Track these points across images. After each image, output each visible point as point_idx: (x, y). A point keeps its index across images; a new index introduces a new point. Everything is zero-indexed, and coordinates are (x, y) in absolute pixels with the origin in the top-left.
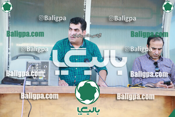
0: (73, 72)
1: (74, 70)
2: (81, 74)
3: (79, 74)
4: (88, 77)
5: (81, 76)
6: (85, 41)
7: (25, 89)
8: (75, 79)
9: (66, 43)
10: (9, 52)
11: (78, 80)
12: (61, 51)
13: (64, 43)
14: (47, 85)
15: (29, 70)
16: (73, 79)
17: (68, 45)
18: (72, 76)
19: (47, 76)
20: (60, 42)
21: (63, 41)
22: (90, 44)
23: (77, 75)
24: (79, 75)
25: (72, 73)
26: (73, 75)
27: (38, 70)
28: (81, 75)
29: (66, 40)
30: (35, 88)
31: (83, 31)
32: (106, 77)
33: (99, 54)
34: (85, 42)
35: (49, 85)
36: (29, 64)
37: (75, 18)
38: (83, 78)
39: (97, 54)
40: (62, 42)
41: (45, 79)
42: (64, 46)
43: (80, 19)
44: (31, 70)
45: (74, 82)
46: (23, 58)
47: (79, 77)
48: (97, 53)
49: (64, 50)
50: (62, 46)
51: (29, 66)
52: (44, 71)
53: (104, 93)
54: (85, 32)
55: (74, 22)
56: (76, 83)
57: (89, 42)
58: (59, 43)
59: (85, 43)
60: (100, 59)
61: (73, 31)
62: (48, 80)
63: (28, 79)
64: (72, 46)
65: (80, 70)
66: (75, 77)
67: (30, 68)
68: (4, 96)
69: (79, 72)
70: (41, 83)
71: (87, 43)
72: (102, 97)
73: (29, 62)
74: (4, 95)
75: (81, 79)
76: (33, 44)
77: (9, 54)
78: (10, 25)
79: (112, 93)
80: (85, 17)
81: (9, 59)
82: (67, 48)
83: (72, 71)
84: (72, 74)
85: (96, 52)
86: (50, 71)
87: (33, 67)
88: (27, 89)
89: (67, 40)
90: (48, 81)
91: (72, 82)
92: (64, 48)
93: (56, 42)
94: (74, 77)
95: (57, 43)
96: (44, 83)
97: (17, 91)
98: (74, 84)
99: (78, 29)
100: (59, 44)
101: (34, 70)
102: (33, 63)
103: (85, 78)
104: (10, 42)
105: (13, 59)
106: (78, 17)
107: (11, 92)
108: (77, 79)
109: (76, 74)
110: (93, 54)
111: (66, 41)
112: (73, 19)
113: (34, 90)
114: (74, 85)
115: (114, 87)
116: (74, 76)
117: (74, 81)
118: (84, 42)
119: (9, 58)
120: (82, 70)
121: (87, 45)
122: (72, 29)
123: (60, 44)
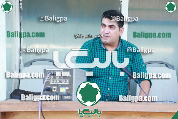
0: (106, 83)
1: (107, 80)
2: (116, 85)
3: (114, 85)
4: (125, 90)
5: (117, 89)
6: (122, 41)
7: (42, 106)
8: (108, 92)
9: (97, 44)
10: (20, 56)
11: (112, 94)
12: (90, 54)
13: (94, 45)
14: (71, 100)
15: (47, 80)
16: (106, 92)
17: (100, 47)
18: (104, 88)
19: (70, 88)
20: (89, 43)
21: (93, 41)
22: (129, 45)
23: (112, 87)
24: (113, 87)
25: (104, 83)
26: (106, 86)
27: (59, 80)
28: (116, 87)
29: (96, 40)
30: (55, 105)
31: (119, 29)
32: (149, 90)
33: (140, 60)
34: (122, 43)
35: (73, 100)
36: (47, 72)
37: (109, 11)
38: (119, 91)
39: (137, 60)
40: (91, 43)
41: (69, 92)
42: (94, 49)
43: (116, 12)
44: (49, 80)
45: (107, 96)
46: (38, 64)
47: (113, 89)
48: (138, 58)
49: (94, 54)
50: (91, 48)
51: (47, 75)
52: (68, 81)
53: (147, 111)
54: (122, 30)
55: (109, 15)
56: (109, 98)
57: (128, 43)
58: (87, 44)
59: (122, 45)
60: (141, 66)
61: (107, 28)
62: (72, 93)
63: (46, 92)
64: (104, 48)
65: (114, 81)
66: (109, 89)
67: (48, 78)
68: (13, 115)
69: (114, 83)
70: (63, 97)
71: (125, 45)
72: (144, 116)
73: (47, 70)
74: (14, 113)
75: (116, 92)
76: (52, 45)
77: (20, 59)
78: (22, 20)
79: (158, 111)
80: (121, 9)
81: (20, 66)
82: (98, 51)
83: (105, 81)
84: (104, 86)
85: (136, 57)
86: (75, 82)
87: (52, 77)
88: (45, 106)
89: (99, 40)
90: (72, 95)
91: (105, 96)
92: (94, 51)
93: (84, 43)
94: (107, 90)
95: (84, 45)
96: (67, 98)
97: (31, 107)
98: (107, 98)
99: (113, 25)
100: (87, 46)
101: (53, 80)
102: (52, 71)
103: (121, 91)
104: (22, 43)
105: (26, 65)
106: (113, 9)
107: (23, 109)
108: (112, 91)
109: (110, 86)
110: (133, 59)
111: (97, 42)
112: (106, 12)
113: (54, 106)
114: (107, 100)
115: (160, 103)
116: (107, 88)
117: (107, 94)
118: (120, 43)
119: (20, 63)
120: (118, 80)
121: (125, 46)
122: (105, 25)
123: (89, 46)
